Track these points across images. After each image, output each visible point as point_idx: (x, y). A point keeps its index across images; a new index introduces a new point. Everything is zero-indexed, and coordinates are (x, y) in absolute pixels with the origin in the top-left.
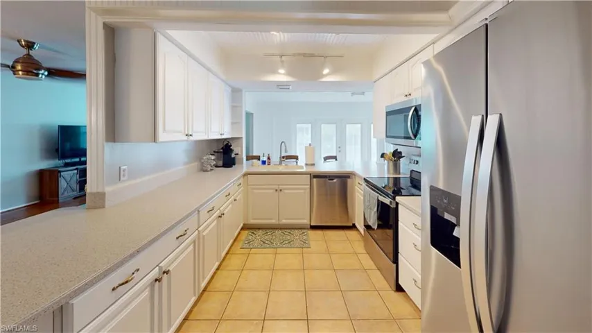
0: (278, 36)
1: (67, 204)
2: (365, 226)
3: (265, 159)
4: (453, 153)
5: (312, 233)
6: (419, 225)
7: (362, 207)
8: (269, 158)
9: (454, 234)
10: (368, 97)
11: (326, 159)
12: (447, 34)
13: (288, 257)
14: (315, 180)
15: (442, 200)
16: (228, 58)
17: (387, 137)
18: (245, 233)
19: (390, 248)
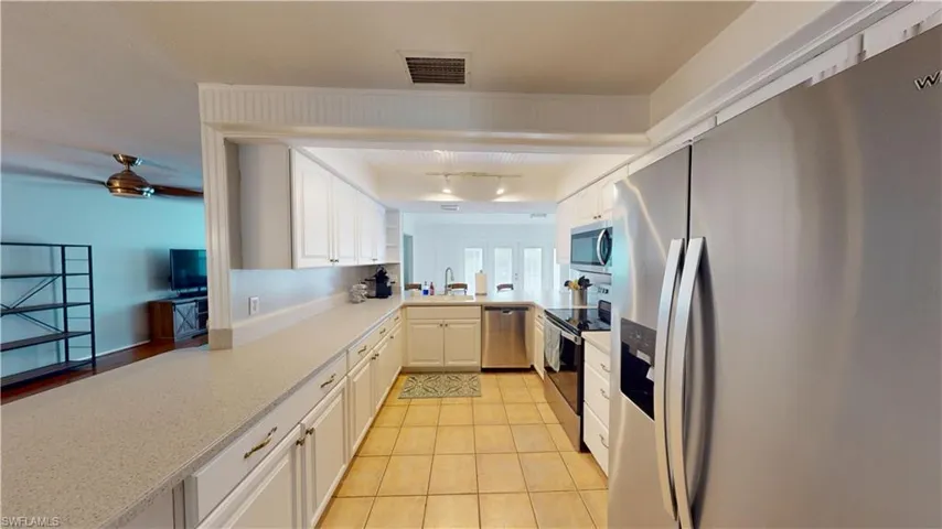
0: (442, 155)
1: (183, 345)
2: (546, 368)
3: (427, 288)
4: (649, 281)
5: (482, 377)
6: (608, 367)
7: (543, 345)
8: (432, 287)
9: (648, 376)
10: (551, 219)
11: (500, 288)
12: (644, 155)
13: (455, 409)
14: (487, 313)
15: (635, 336)
16: (381, 178)
17: (572, 262)
18: (405, 378)
19: (575, 397)
